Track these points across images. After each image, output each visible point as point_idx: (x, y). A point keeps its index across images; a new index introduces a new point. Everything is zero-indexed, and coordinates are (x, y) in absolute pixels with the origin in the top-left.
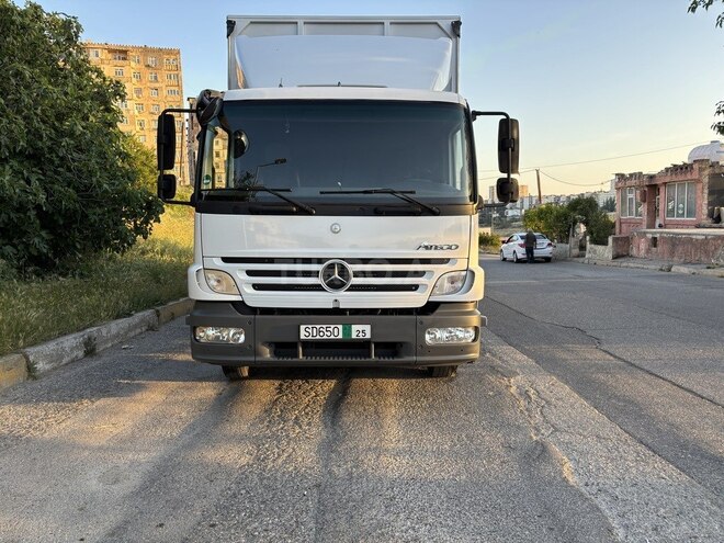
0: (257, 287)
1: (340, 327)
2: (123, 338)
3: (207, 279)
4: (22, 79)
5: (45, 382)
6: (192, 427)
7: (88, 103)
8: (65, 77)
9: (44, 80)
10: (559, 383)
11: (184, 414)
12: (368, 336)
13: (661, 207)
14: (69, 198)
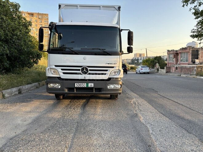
0: (64, 73)
1: (86, 84)
2: (29, 90)
3: (51, 71)
4: (3, 20)
5: (7, 99)
6: (46, 110)
7: (21, 27)
8: (15, 20)
9: (9, 20)
10: (144, 101)
11: (44, 107)
12: (93, 86)
13: (179, 59)
14: (15, 53)
